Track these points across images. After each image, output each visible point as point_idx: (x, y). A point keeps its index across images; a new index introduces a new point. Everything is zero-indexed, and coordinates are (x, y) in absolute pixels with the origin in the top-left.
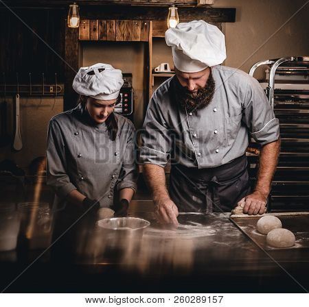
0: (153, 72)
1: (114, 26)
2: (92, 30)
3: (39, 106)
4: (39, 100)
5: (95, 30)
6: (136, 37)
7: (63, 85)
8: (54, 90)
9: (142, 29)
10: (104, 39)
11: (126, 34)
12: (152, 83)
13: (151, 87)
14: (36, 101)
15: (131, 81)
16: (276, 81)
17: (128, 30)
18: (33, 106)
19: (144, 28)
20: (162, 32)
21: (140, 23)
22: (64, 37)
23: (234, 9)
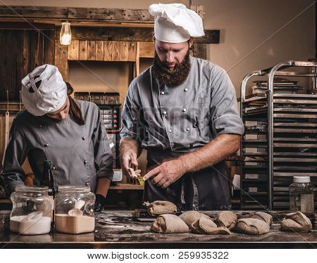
1: (102, 46)
5: (83, 50)
6: (123, 57)
9: (129, 49)
10: (93, 59)
11: (113, 54)
15: (118, 100)
17: (115, 50)
19: (132, 49)
20: (148, 52)
21: (128, 44)
22: (54, 56)
23: (219, 31)
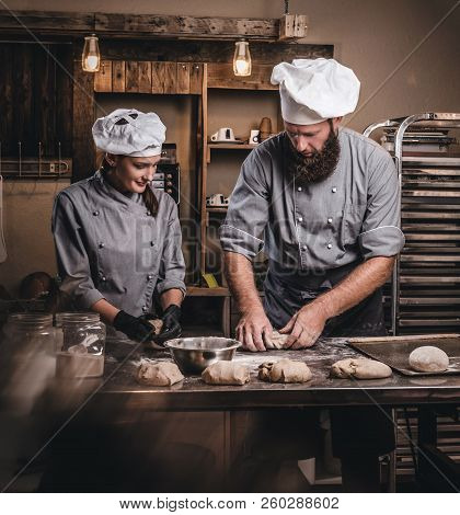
0: (209, 142)
1: (149, 70)
2: (115, 77)
3: (32, 194)
4: (32, 184)
5: (119, 76)
6: (183, 88)
7: (71, 162)
8: (57, 168)
9: (191, 75)
10: (134, 90)
11: (167, 82)
12: (207, 158)
13: (205, 165)
14: (28, 187)
15: (174, 155)
17: (170, 76)
18: (23, 193)
19: (195, 75)
20: (222, 80)
21: (189, 66)
23: (332, 46)
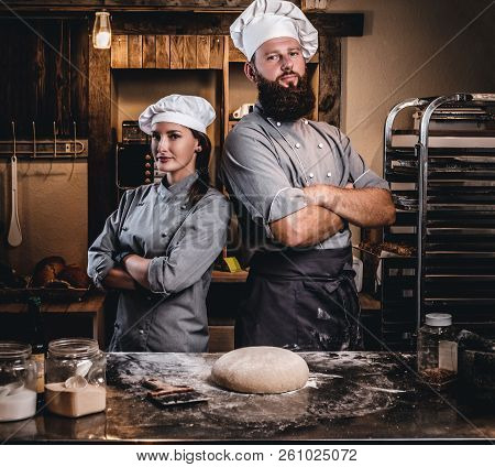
0: (231, 119)
1: (167, 44)
3: (48, 175)
4: (48, 165)
6: (202, 62)
7: (87, 141)
8: (73, 148)
9: (212, 48)
10: (151, 66)
11: (186, 57)
14: (43, 167)
16: (431, 133)
17: (189, 51)
18: (38, 175)
19: (216, 49)
21: (209, 40)
22: (87, 63)
23: (362, 15)
